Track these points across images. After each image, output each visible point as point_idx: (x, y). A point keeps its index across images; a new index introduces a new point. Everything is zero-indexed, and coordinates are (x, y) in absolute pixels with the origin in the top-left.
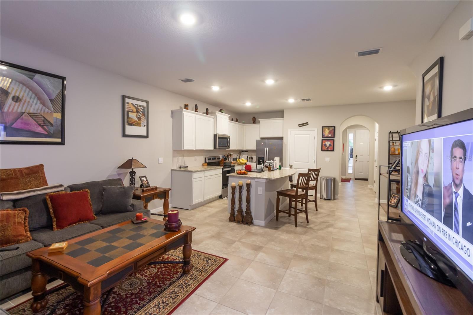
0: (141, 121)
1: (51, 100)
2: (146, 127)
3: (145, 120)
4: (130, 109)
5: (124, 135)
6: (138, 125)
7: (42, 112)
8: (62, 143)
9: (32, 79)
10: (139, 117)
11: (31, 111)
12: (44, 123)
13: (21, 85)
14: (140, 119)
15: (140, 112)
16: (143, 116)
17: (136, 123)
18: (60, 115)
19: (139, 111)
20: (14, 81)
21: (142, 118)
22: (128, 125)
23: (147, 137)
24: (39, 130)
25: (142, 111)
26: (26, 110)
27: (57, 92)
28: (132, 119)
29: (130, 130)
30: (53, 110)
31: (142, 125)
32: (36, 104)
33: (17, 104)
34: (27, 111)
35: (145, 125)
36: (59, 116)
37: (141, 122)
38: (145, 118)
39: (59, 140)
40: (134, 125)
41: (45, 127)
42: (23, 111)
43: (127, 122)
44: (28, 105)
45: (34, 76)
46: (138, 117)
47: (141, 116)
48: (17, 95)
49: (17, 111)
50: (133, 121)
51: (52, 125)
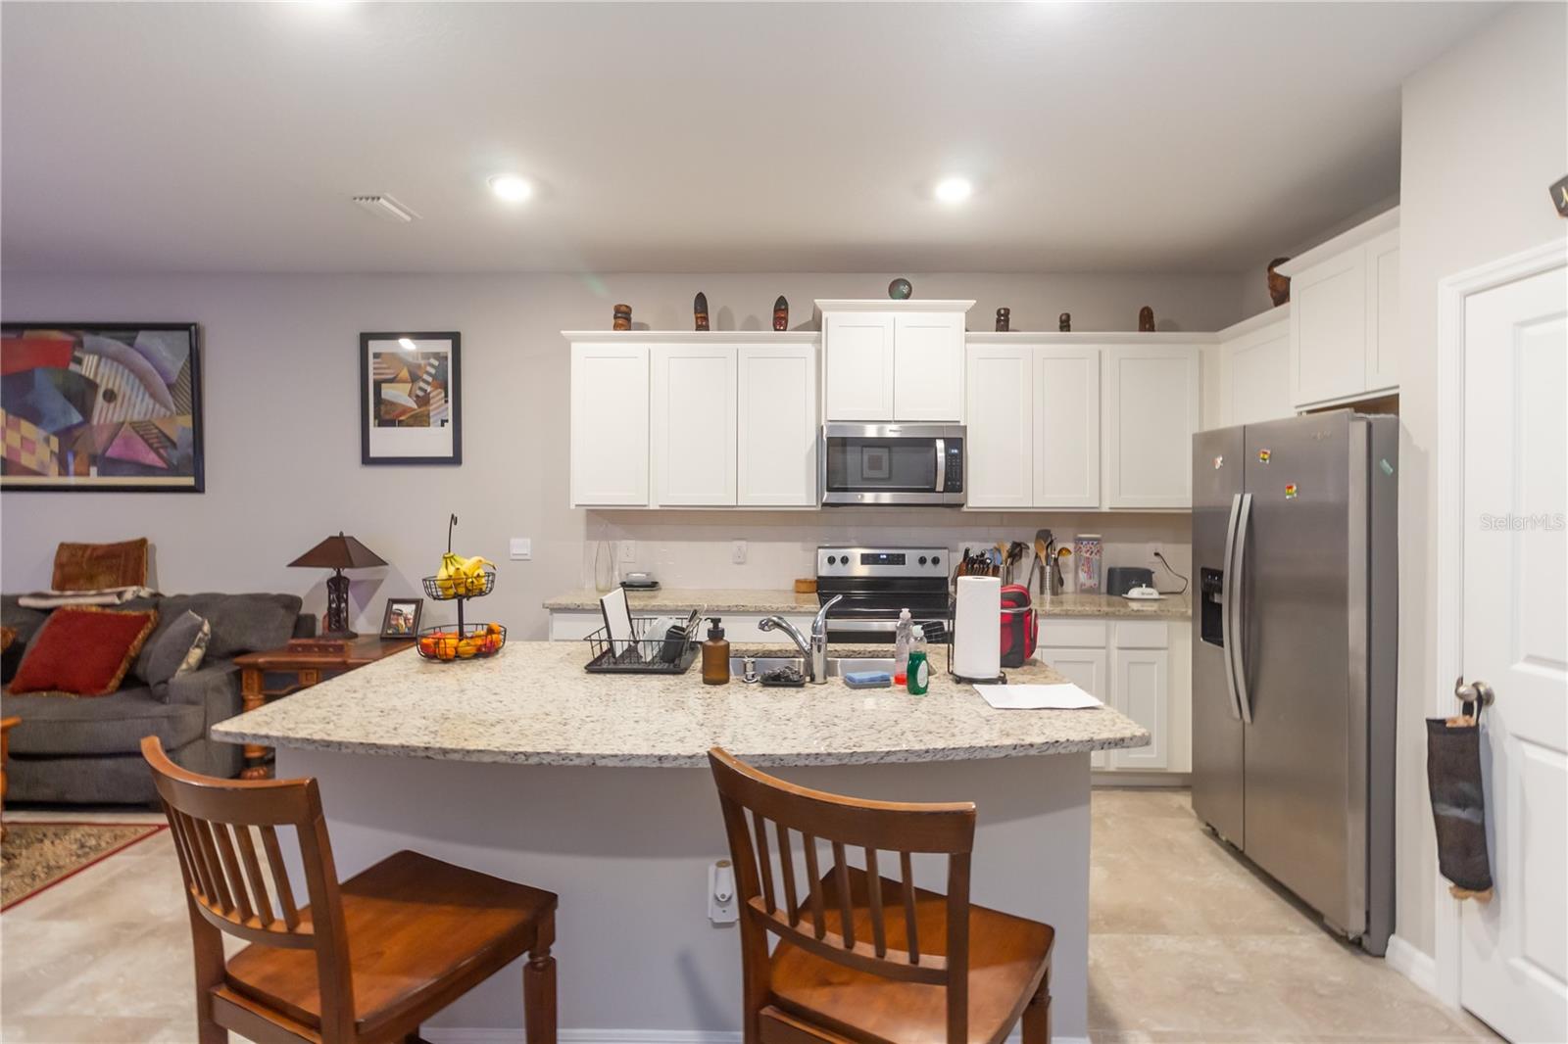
0: (431, 408)
1: (170, 387)
2: (449, 426)
3: (446, 402)
4: (387, 374)
5: (367, 460)
6: (420, 420)
7: (154, 416)
8: (198, 488)
9: (131, 345)
10: (421, 394)
11: (136, 418)
12: (159, 442)
13: (115, 364)
14: (424, 400)
15: (425, 377)
16: (436, 388)
17: (408, 415)
18: (189, 418)
19: (420, 373)
20: (103, 360)
21: (433, 397)
22: (379, 425)
23: (456, 460)
24: (151, 458)
25: (433, 371)
26: (126, 417)
27: (181, 364)
28: (392, 404)
29: (386, 441)
30: (174, 408)
31: (432, 420)
32: (143, 400)
33: (112, 405)
34: (128, 419)
35: (447, 421)
36: (186, 421)
37: (429, 411)
38: (446, 396)
39: (190, 481)
40: (401, 424)
41: (162, 451)
42: (121, 420)
43: (375, 418)
44: (129, 405)
45: (135, 338)
46: (417, 396)
47: (429, 389)
48: (110, 386)
49: (111, 421)
50: (397, 412)
51: (174, 445)
